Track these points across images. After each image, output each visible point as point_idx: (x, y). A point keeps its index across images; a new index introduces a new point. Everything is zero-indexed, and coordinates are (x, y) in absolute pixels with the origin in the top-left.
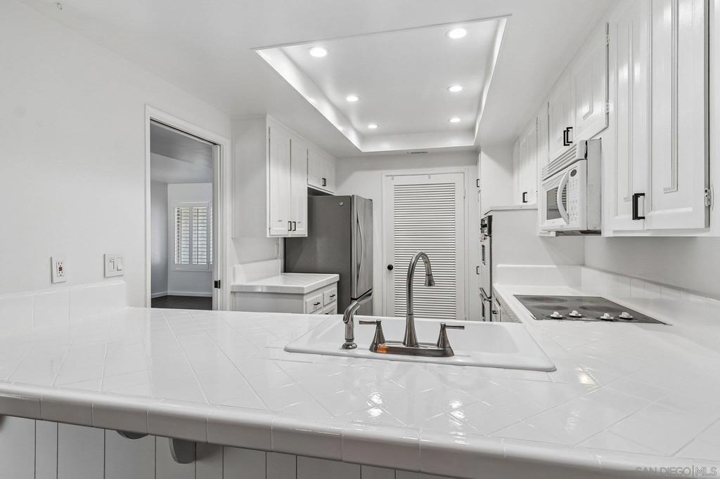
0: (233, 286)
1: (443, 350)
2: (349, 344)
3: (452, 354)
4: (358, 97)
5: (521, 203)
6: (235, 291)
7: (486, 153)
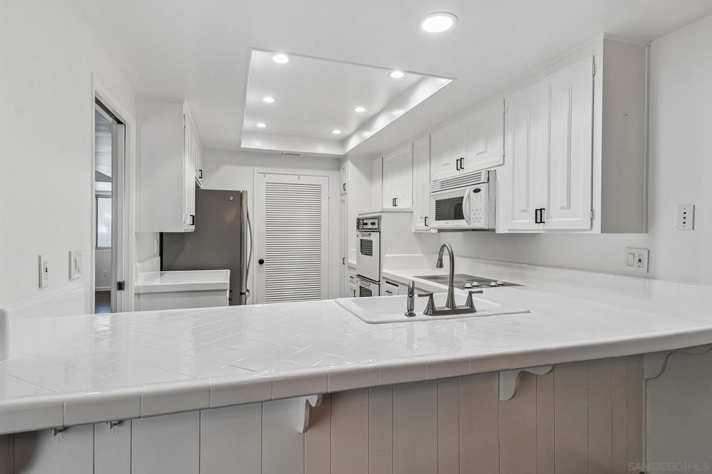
0: (137, 287)
1: (470, 309)
2: (411, 313)
3: (476, 311)
4: (274, 98)
5: (391, 207)
6: (140, 292)
7: (353, 162)
